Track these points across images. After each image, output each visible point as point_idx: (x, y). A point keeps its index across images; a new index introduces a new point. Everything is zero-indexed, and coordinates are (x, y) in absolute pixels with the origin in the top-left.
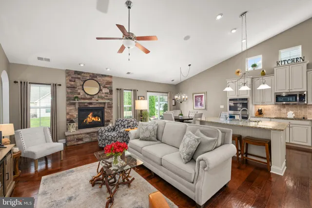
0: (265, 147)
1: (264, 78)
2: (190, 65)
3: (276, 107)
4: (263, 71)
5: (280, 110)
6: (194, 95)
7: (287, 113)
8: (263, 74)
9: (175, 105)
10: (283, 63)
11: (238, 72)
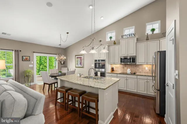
0: (95, 103)
1: (115, 46)
2: (68, 33)
3: (121, 66)
4: (115, 41)
5: (123, 68)
6: (76, 57)
7: (127, 70)
8: (115, 43)
9: (64, 64)
10: (125, 36)
11: (101, 41)
